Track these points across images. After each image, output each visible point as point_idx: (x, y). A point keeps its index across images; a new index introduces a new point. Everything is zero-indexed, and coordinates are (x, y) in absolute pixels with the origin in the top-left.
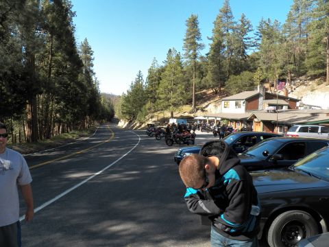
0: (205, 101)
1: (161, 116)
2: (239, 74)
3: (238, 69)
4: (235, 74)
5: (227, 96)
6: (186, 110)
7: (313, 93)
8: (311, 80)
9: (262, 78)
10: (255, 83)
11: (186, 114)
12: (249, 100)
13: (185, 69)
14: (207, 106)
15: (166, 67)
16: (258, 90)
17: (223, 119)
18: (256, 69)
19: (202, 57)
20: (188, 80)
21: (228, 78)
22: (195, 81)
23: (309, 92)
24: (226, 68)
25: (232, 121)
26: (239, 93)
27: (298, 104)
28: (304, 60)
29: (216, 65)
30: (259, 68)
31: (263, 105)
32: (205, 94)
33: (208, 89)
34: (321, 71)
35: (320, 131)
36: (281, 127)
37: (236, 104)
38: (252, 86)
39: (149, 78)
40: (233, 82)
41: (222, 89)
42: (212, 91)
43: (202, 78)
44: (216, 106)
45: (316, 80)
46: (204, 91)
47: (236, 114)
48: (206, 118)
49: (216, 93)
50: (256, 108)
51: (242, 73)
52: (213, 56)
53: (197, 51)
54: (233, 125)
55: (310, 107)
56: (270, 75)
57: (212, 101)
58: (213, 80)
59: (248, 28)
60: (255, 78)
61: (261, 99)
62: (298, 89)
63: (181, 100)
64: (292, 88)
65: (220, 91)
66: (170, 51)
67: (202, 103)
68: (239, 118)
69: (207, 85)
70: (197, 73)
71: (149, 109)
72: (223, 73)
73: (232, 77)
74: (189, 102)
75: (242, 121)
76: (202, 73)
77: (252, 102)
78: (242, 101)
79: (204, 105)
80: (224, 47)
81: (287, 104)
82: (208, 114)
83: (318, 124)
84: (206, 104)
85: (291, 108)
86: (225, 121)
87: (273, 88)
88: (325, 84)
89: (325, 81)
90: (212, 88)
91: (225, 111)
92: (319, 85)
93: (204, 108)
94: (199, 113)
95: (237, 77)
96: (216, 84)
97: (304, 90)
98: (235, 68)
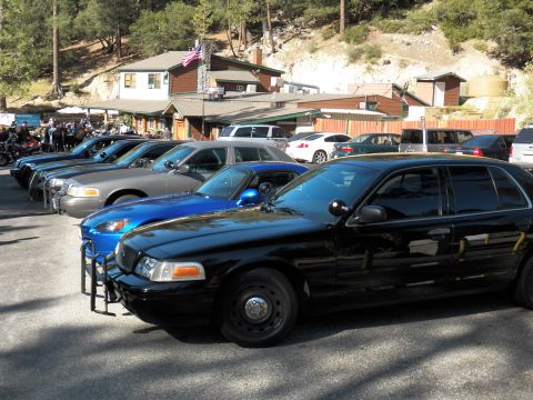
0: (84, 70)
2: (162, 8)
4: (152, 8)
5: (137, 58)
6: (39, 92)
7: (314, 55)
8: (312, 27)
9: (210, 21)
10: (197, 31)
11: (39, 102)
12: (176, 72)
14: (88, 82)
17: (122, 114)
20: (42, 19)
21: (138, 15)
22: (56, 22)
23: (308, 54)
25: (139, 116)
26: (161, 52)
27: (274, 81)
31: (208, 81)
32: (84, 51)
33: (93, 37)
34: (329, 10)
35: (270, 134)
37: (151, 81)
41: (123, 40)
42: (99, 46)
43: (75, 14)
44: (109, 83)
45: (325, 28)
46: (82, 44)
47: (150, 103)
48: (86, 111)
49: (110, 50)
50: (191, 88)
51: (168, 7)
54: (139, 126)
55: (300, 87)
56: (229, 14)
57: (100, 70)
58: (104, 20)
60: (195, 21)
61: (202, 70)
62: (286, 47)
63: (26, 69)
65: (120, 44)
67: (74, 76)
68: (150, 110)
69: (89, 31)
73: (146, 14)
74: (44, 72)
77: (181, 77)
78: (163, 74)
79: (80, 81)
81: (256, 79)
82: (91, 101)
84: (86, 76)
85: (261, 89)
86: (125, 117)
87: (236, 43)
88: (338, 36)
89: (338, 32)
90: (101, 39)
91: (127, 94)
92: (326, 39)
93: (82, 86)
94: (70, 98)
95: (158, 15)
96: (108, 28)
97: (299, 49)
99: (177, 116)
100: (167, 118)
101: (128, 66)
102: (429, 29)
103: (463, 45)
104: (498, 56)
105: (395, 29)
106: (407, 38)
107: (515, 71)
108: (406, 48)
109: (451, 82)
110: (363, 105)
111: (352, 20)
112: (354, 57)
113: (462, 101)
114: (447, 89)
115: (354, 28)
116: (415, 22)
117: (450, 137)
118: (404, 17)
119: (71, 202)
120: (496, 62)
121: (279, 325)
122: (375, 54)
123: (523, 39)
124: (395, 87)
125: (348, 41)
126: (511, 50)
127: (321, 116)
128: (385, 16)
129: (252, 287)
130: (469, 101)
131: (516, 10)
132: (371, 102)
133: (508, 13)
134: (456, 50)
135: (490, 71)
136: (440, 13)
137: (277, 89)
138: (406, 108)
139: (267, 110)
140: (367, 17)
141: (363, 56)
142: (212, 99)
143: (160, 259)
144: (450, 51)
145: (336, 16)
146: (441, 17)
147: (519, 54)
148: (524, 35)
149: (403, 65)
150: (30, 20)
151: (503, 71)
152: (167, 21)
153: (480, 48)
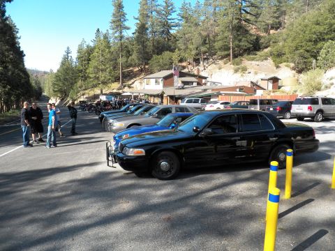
0: (132, 78)
1: (92, 93)
2: (161, 54)
3: (160, 49)
4: (157, 54)
5: (152, 73)
6: (115, 87)
7: (220, 71)
8: (220, 59)
9: (179, 58)
11: (115, 91)
12: (166, 78)
13: (112, 49)
14: (133, 83)
15: (95, 48)
17: (145, 95)
18: (175, 49)
19: (128, 39)
20: (116, 59)
21: (152, 56)
22: (121, 60)
23: (218, 70)
24: (150, 49)
25: (151, 96)
26: (160, 71)
27: (204, 81)
29: (140, 46)
31: (178, 81)
32: (132, 71)
33: (135, 66)
34: (226, 53)
35: (200, 102)
36: (182, 99)
37: (156, 82)
39: (79, 58)
40: (155, 61)
41: (147, 67)
42: (138, 69)
43: (128, 57)
44: (141, 83)
45: (225, 59)
46: (131, 68)
47: (156, 90)
48: (132, 94)
49: (141, 71)
50: (172, 84)
51: (163, 53)
52: (138, 37)
53: (123, 33)
54: (152, 100)
55: (214, 83)
56: (187, 55)
57: (138, 78)
58: (139, 59)
59: (172, 9)
60: (173, 58)
61: (176, 78)
62: (209, 67)
63: (109, 79)
65: (144, 68)
66: (98, 30)
67: (128, 80)
68: (155, 93)
69: (133, 64)
70: (123, 53)
71: (80, 87)
72: (147, 53)
73: (155, 56)
74: (117, 80)
75: (157, 96)
76: (128, 52)
77: (168, 79)
78: (161, 79)
79: (130, 82)
80: (147, 29)
81: (197, 80)
82: (134, 90)
84: (132, 81)
85: (199, 84)
87: (190, 66)
88: (230, 63)
89: (230, 61)
90: (138, 66)
91: (147, 87)
92: (225, 64)
93: (131, 85)
94: (126, 89)
95: (159, 56)
96: (141, 62)
97: (215, 68)
98: (158, 48)
99: (165, 95)
100: (161, 96)
101: (148, 77)
102: (266, 59)
103: (280, 65)
104: (295, 69)
105: (253, 59)
106: (257, 63)
108: (257, 67)
109: (275, 80)
110: (238, 90)
111: (235, 56)
112: (236, 71)
113: (279, 88)
114: (273, 83)
115: (236, 59)
116: (261, 56)
117: (269, 102)
118: (256, 55)
119: (114, 128)
120: (294, 72)
121: (173, 172)
122: (244, 69)
124: (252, 82)
125: (234, 64)
126: (300, 67)
127: (221, 94)
128: (249, 54)
129: (163, 158)
130: (282, 88)
131: (301, 51)
132: (241, 89)
133: (298, 52)
134: (278, 67)
135: (292, 76)
136: (271, 52)
137: (205, 84)
138: (255, 91)
139: (200, 92)
140: (241, 55)
141: (240, 70)
142: (179, 88)
143: (130, 148)
144: (275, 68)
145: (229, 55)
146: (271, 54)
148: (305, 60)
149: (256, 73)
150: (111, 60)
151: (297, 75)
152: (163, 59)
153: (287, 66)
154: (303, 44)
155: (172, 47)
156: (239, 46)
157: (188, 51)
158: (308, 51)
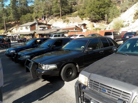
0: (11, 27)
3: (25, 12)
4: (24, 15)
6: (2, 32)
8: (55, 17)
9: (36, 16)
11: (2, 34)
12: (31, 26)
14: (12, 30)
16: (35, 22)
18: (33, 12)
19: (7, 6)
20: (1, 17)
21: (21, 16)
22: (4, 18)
23: (55, 22)
24: (19, 12)
25: (25, 35)
26: (27, 23)
27: (51, 26)
28: (52, 9)
29: (14, 10)
30: (34, 12)
31: (38, 27)
32: (10, 24)
33: (12, 21)
34: (58, 13)
35: (61, 36)
36: (46, 36)
37: (26, 28)
38: (32, 20)
41: (18, 21)
42: (14, 23)
43: (8, 16)
44: (16, 29)
46: (10, 22)
47: (27, 32)
48: (13, 35)
49: (16, 23)
50: (35, 29)
51: (27, 14)
52: (13, 6)
53: (4, 3)
54: (26, 37)
56: (39, 15)
57: (14, 27)
58: (14, 17)
60: (33, 17)
61: (36, 25)
62: (50, 21)
64: (48, 20)
67: (9, 28)
68: (28, 34)
70: (5, 14)
72: (18, 14)
73: (23, 16)
74: (3, 28)
75: (30, 35)
76: (8, 14)
77: (33, 26)
78: (29, 26)
79: (11, 29)
80: (18, 2)
81: (47, 26)
82: (13, 33)
83: (60, 34)
84: (12, 28)
85: (49, 28)
86: (22, 35)
88: (60, 18)
89: (60, 17)
90: (14, 21)
91: (21, 31)
92: (58, 19)
93: (11, 30)
94: (9, 33)
95: (25, 16)
96: (15, 19)
97: (53, 21)
98: (23, 12)
99: (36, 34)
100: (33, 35)
102: (76, 16)
104: (90, 20)
105: (70, 17)
106: (73, 18)
107: (93, 23)
108: (73, 20)
109: (84, 25)
112: (64, 22)
113: (86, 28)
115: (63, 17)
116: (74, 15)
118: (71, 14)
122: (68, 21)
123: (95, 17)
124: (76, 26)
125: (62, 19)
126: (93, 19)
128: (68, 14)
132: (76, 29)
133: (92, 12)
134: (82, 20)
135: (89, 23)
136: (78, 13)
140: (65, 15)
141: (66, 21)
142: (41, 30)
144: (81, 20)
146: (78, 14)
147: (94, 20)
149: (74, 23)
151: (91, 23)
152: (27, 17)
154: (94, 9)
155: (31, 11)
156: (64, 10)
157: (39, 13)
158: (96, 12)
